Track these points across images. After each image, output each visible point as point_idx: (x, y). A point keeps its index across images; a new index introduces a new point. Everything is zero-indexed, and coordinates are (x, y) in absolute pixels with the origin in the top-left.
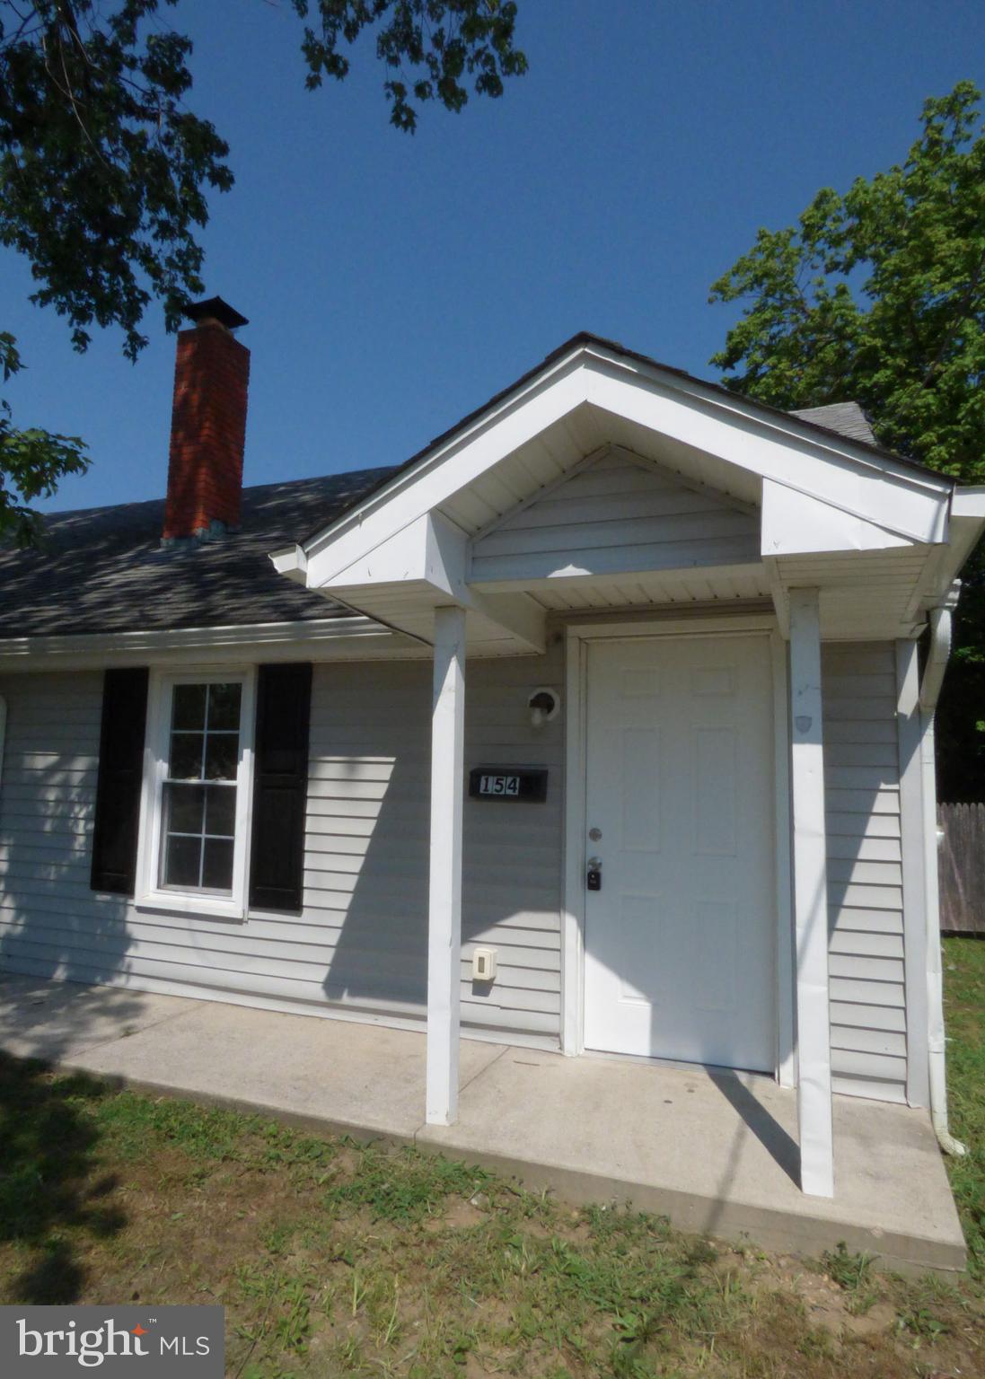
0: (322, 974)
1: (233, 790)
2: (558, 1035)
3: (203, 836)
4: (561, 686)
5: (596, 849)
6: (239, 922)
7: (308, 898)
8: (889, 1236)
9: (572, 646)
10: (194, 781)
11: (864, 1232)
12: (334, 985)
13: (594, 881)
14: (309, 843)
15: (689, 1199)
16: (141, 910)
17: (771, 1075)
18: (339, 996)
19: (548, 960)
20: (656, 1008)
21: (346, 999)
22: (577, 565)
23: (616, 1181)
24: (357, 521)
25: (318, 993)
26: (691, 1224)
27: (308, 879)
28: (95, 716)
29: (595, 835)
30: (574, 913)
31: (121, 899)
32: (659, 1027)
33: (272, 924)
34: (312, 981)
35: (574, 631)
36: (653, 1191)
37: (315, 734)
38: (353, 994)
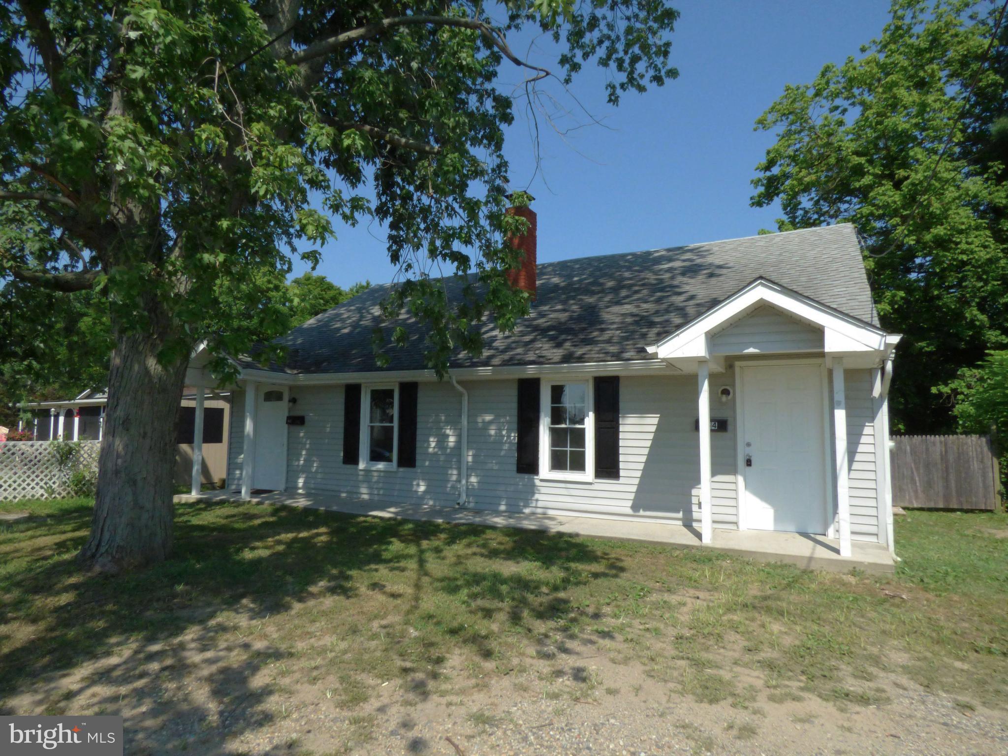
0: (630, 503)
1: (583, 430)
2: (736, 523)
3: (569, 449)
4: (733, 386)
5: (749, 451)
6: (590, 484)
7: (622, 473)
8: (870, 564)
9: (737, 370)
10: (563, 426)
11: (861, 563)
12: (635, 507)
13: (749, 463)
14: (621, 451)
15: (802, 557)
16: (542, 480)
17: (825, 535)
18: (639, 511)
19: (732, 494)
20: (776, 512)
21: (642, 513)
22: (755, 348)
23: (776, 554)
24: (678, 335)
25: (629, 511)
26: (802, 565)
27: (621, 465)
28: (515, 399)
29: (749, 445)
30: (741, 475)
31: (531, 476)
32: (777, 519)
33: (606, 484)
34: (626, 506)
35: (738, 364)
36: (789, 556)
37: (622, 405)
38: (644, 510)
